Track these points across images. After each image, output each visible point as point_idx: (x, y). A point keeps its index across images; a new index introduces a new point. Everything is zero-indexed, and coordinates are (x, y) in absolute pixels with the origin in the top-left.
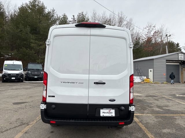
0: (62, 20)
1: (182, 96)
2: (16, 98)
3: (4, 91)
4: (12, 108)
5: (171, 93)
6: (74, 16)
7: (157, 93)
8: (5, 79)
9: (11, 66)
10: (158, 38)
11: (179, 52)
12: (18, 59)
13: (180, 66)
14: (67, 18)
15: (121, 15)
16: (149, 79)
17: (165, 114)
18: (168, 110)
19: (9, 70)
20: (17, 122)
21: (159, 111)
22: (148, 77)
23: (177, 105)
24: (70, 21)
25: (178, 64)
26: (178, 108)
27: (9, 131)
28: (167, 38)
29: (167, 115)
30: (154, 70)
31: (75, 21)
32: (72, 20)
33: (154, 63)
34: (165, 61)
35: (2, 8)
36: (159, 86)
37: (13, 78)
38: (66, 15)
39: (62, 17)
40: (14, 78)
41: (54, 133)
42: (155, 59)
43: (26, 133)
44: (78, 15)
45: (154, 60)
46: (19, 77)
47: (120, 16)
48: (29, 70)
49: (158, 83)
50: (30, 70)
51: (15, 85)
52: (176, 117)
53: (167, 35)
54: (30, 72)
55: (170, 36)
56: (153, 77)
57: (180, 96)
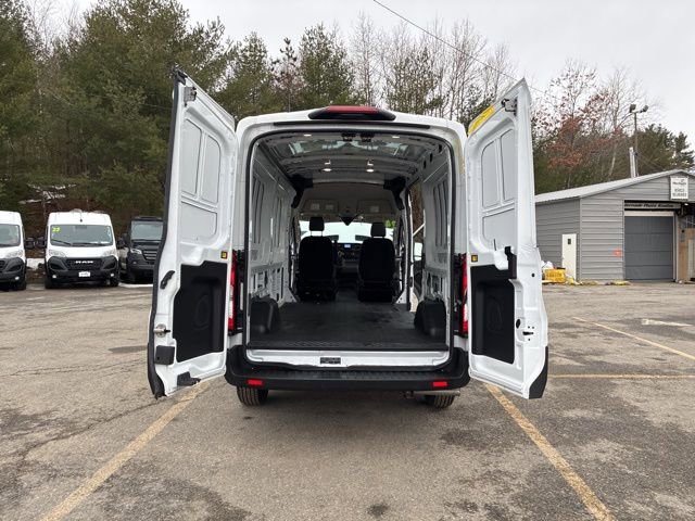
0: (245, 57)
1: (662, 323)
2: (113, 335)
3: (65, 314)
4: (115, 362)
5: (628, 314)
6: (288, 43)
7: (578, 315)
8: (54, 277)
9: (74, 230)
10: (603, 119)
11: (672, 172)
12: (88, 205)
13: (678, 223)
14: (265, 52)
15: (466, 32)
16: (561, 271)
17: (584, 373)
18: (601, 362)
19: (68, 245)
20: (143, 397)
21: (568, 365)
22: (560, 263)
23: (635, 348)
24: (274, 60)
25: (671, 214)
26: (634, 357)
27: (125, 418)
28: (635, 118)
29: (592, 376)
30: (582, 237)
31: (291, 61)
32: (281, 56)
33: (581, 215)
34: (621, 203)
35: (25, 19)
36: (595, 293)
37: (82, 274)
38: (258, 37)
39: (243, 47)
40: (88, 274)
41: (253, 421)
42: (585, 198)
43: (174, 420)
44: (304, 39)
45: (582, 202)
46: (102, 270)
47: (461, 39)
48: (136, 244)
49: (595, 285)
50: (140, 244)
51: (94, 298)
52: (617, 382)
53: (632, 108)
54: (140, 252)
55: (644, 111)
56: (578, 264)
57: (656, 323)
